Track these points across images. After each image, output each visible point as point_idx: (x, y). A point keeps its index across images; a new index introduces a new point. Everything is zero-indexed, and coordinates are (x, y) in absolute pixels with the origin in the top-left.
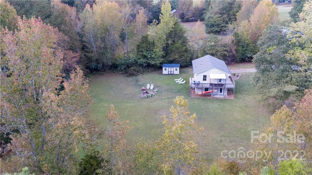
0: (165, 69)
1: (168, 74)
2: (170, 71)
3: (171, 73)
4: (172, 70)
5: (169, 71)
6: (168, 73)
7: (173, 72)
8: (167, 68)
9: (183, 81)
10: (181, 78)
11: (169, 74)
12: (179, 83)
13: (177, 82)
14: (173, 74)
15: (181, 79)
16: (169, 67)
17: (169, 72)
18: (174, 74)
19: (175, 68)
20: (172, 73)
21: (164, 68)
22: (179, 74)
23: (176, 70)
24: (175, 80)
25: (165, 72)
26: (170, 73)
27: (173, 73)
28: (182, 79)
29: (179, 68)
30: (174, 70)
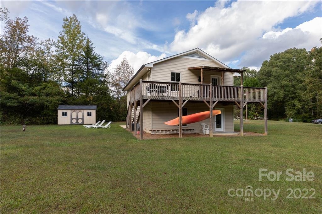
0: (64, 114)
1: (70, 123)
2: (74, 116)
3: (77, 122)
4: (80, 116)
5: (73, 118)
6: (71, 122)
7: (83, 119)
8: (69, 112)
11: (72, 124)
14: (82, 124)
16: (73, 109)
17: (72, 119)
18: (85, 123)
19: (86, 112)
20: (80, 121)
21: (60, 113)
22: (95, 123)
23: (89, 114)
24: (84, 126)
25: (62, 120)
26: (74, 121)
27: (83, 122)
29: (95, 111)
30: (84, 116)
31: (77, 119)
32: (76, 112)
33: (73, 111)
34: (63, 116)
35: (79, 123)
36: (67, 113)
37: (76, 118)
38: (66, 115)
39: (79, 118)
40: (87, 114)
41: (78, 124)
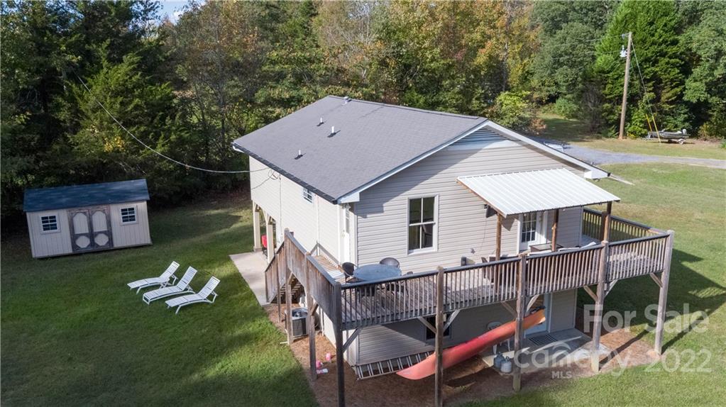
0: (50, 224)
1: (70, 251)
2: (81, 224)
3: (93, 244)
4: (99, 222)
5: (77, 232)
6: (74, 246)
7: (109, 233)
8: (62, 216)
9: (197, 285)
10: (174, 266)
11: (77, 253)
12: (171, 303)
13: (150, 295)
14: (110, 250)
15: (179, 274)
16: (73, 205)
17: (74, 237)
18: (117, 244)
19: (116, 211)
20: (102, 241)
21: (33, 221)
22: (148, 241)
23: (128, 216)
24: (133, 285)
25: (45, 242)
26: (83, 243)
27: (111, 241)
28: (191, 273)
29: (145, 203)
30: (112, 221)
31: (92, 235)
32: (85, 213)
33: (76, 210)
34: (45, 229)
35: (98, 246)
36: (57, 219)
37: (88, 232)
38: (54, 227)
39: (96, 229)
40: (121, 216)
41: (94, 251)
